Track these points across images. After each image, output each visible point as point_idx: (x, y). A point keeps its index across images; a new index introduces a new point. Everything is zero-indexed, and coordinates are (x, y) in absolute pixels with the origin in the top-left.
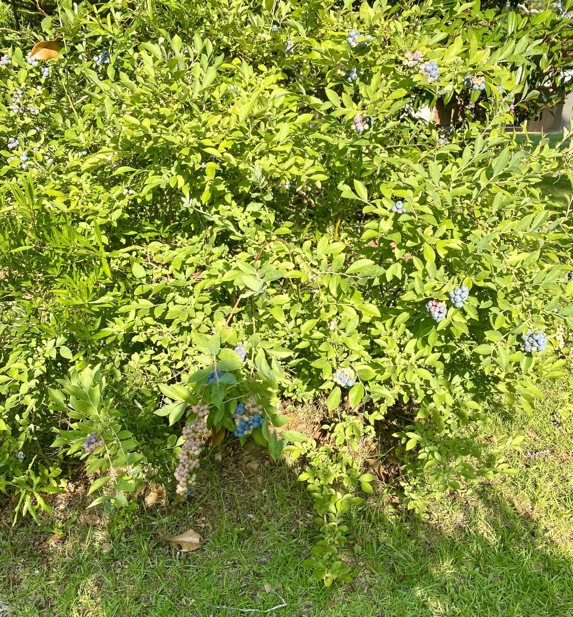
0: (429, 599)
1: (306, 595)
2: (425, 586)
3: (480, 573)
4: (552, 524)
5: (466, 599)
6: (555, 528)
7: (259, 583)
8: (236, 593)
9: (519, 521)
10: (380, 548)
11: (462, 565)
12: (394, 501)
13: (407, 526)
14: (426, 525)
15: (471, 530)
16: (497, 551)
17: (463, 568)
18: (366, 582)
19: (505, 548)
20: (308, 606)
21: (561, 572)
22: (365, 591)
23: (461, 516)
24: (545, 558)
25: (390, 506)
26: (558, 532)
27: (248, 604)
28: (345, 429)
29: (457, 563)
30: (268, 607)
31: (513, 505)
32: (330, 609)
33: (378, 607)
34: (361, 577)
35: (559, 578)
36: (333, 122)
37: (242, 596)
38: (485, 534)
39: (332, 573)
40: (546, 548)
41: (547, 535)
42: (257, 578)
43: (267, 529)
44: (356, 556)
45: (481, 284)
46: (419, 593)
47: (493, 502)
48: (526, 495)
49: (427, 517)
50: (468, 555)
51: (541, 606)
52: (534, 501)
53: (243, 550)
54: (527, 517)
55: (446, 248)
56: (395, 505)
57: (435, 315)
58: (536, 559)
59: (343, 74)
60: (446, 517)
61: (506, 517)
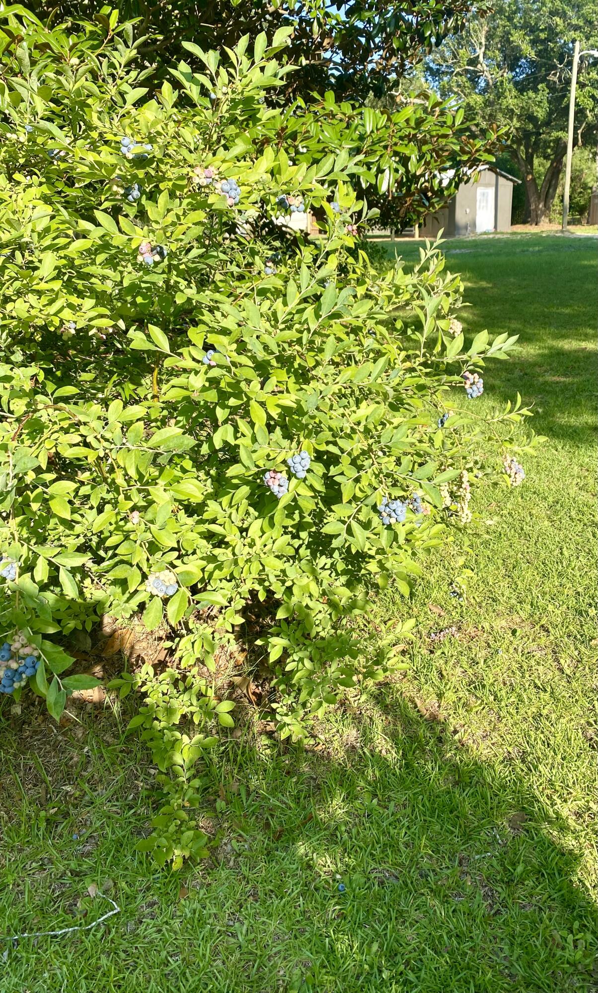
0: (315, 855)
1: (148, 889)
2: (310, 838)
3: (379, 805)
4: (462, 722)
5: (362, 844)
6: (466, 727)
7: (80, 885)
8: (45, 908)
9: (423, 726)
10: (250, 798)
11: (356, 798)
12: (268, 728)
13: (286, 760)
14: (310, 754)
15: (365, 750)
16: (398, 771)
17: (357, 803)
18: (233, 850)
19: (407, 765)
20: (151, 905)
21: (474, 782)
22: (231, 863)
23: (354, 732)
24: (455, 768)
25: (263, 737)
26: (469, 731)
27: (63, 921)
28: (193, 643)
29: (350, 798)
30: (93, 920)
31: (416, 707)
32: (183, 901)
33: (248, 882)
34: (226, 844)
35: (471, 791)
36: (113, 252)
37: (55, 910)
38: (384, 752)
39: (182, 849)
40: (455, 754)
41: (456, 737)
42: (77, 879)
43: (92, 803)
44: (218, 816)
45: (323, 448)
46: (302, 851)
47: (392, 706)
48: (431, 689)
49: (312, 742)
50: (362, 784)
51: (452, 832)
52: (440, 696)
53: (56, 841)
54: (434, 718)
55: (278, 406)
56: (270, 735)
57: (275, 489)
58: (444, 773)
59: (122, 191)
60: (335, 738)
61: (408, 722)
